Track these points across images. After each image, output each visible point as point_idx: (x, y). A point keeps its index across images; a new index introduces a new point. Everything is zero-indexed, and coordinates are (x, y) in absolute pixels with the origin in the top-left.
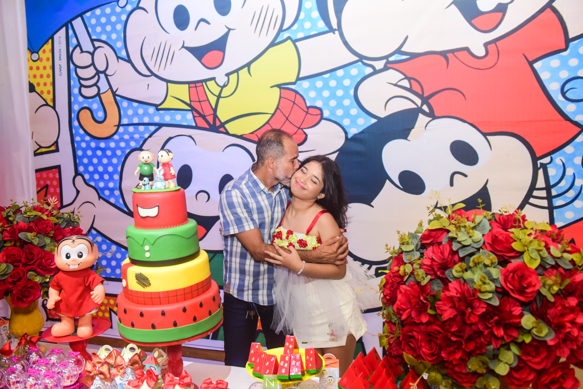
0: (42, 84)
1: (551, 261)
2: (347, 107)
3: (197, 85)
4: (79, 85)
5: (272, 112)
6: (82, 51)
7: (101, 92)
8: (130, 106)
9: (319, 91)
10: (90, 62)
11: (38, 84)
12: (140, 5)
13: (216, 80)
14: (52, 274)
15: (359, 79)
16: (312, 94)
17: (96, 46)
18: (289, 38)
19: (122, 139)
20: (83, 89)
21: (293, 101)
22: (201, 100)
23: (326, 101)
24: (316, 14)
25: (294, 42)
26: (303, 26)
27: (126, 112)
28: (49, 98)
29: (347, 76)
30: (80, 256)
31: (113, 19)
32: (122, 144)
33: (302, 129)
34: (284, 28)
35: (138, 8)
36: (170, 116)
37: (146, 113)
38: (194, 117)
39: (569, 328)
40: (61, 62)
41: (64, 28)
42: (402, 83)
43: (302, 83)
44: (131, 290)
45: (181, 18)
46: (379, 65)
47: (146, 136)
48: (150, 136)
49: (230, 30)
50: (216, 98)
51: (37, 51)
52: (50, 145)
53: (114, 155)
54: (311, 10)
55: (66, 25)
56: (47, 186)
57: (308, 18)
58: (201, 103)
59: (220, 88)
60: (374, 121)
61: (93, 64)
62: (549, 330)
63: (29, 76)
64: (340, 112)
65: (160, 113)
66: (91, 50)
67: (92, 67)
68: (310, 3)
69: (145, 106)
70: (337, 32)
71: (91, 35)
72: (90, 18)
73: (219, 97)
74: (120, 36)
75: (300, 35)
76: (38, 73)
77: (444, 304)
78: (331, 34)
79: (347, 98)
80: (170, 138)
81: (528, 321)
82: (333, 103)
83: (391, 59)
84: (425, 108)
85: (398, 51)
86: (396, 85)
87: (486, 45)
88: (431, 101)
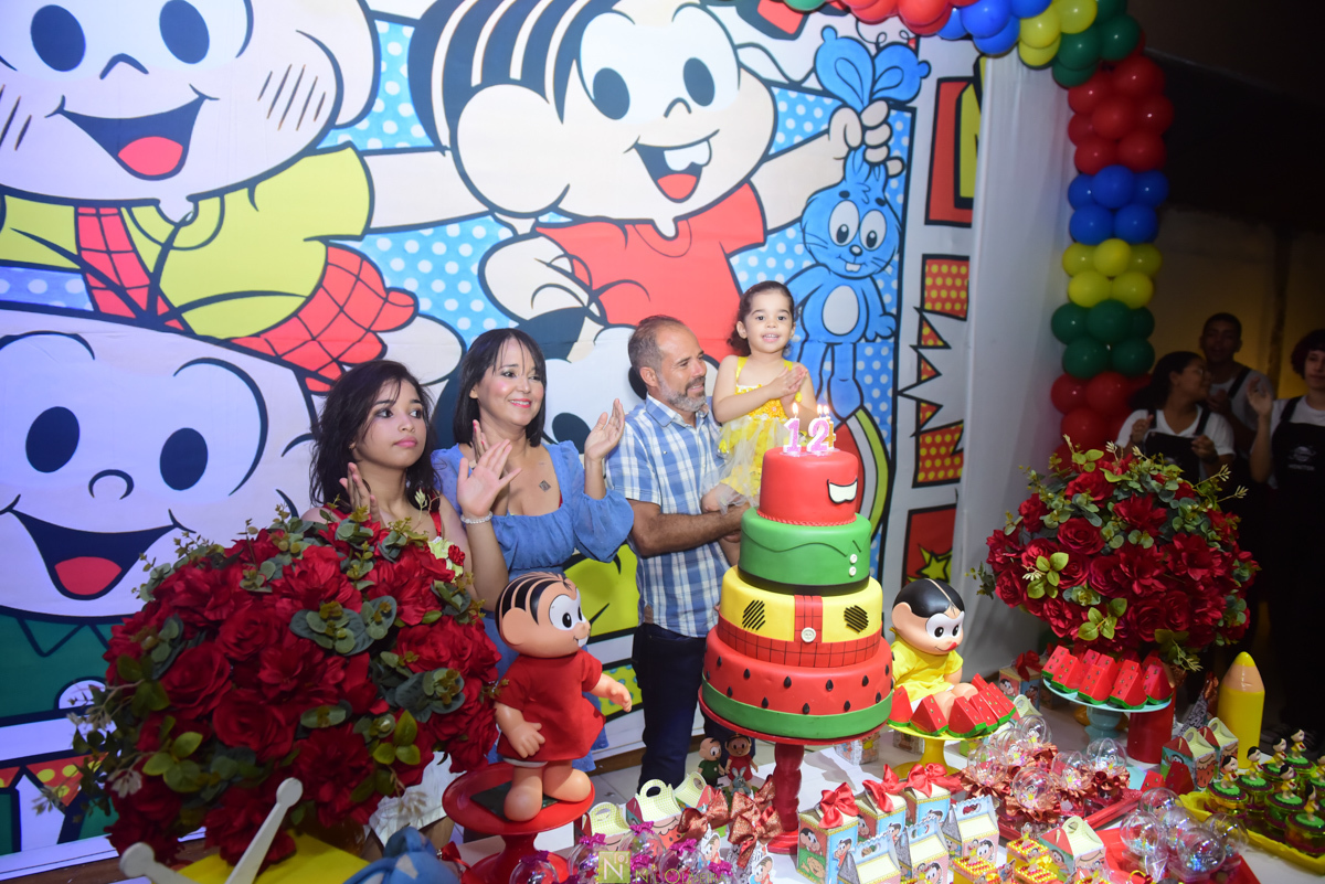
2: (465, 295)
3: (102, 211)
5: (307, 293)
9: (412, 260)
13: (161, 206)
15: (488, 247)
16: (398, 264)
18: (348, 144)
21: (356, 273)
22: (112, 249)
23: (426, 280)
24: (407, 109)
25: (361, 155)
26: (381, 128)
29: (466, 237)
33: (375, 333)
34: (341, 120)
36: (9, 280)
38: (89, 289)
42: (559, 263)
43: (375, 240)
45: (57, 37)
46: (524, 226)
49: (202, 98)
50: (159, 248)
54: (397, 99)
57: (393, 113)
58: (113, 255)
59: (172, 227)
64: (451, 305)
68: (397, 84)
70: (449, 153)
73: (167, 246)
75: (374, 144)
78: (438, 154)
79: (465, 279)
82: (438, 286)
83: (544, 219)
84: (594, 308)
85: (554, 207)
86: (549, 265)
87: (676, 220)
88: (602, 298)
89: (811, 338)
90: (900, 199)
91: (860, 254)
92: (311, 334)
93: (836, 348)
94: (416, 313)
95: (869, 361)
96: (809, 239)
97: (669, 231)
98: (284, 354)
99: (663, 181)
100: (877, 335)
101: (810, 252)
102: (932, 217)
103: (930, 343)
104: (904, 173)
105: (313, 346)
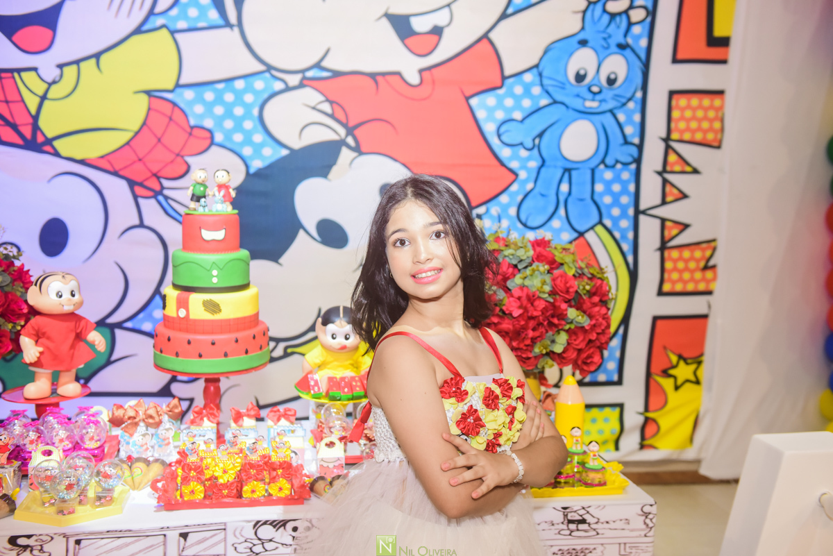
2: (248, 131)
3: (4, 75)
5: (136, 127)
9: (209, 106)
13: (40, 72)
15: (265, 96)
16: (199, 109)
18: (163, 26)
21: (169, 115)
22: (9, 100)
23: (219, 120)
25: (173, 32)
26: (187, 13)
29: (249, 89)
30: (73, 295)
42: (322, 107)
43: (183, 93)
46: (294, 80)
50: (37, 100)
58: (10, 104)
59: (45, 86)
60: (285, 152)
64: (238, 137)
70: (236, 30)
73: (44, 98)
75: (182, 25)
78: (227, 30)
79: (249, 119)
82: (229, 124)
83: (309, 74)
84: (350, 140)
85: (318, 65)
86: (314, 108)
87: (421, 71)
88: (357, 132)
89: (547, 163)
90: (644, 43)
91: (600, 92)
92: (138, 157)
93: (574, 173)
94: (212, 143)
95: (608, 184)
96: (546, 82)
97: (414, 79)
98: (121, 170)
99: (408, 41)
100: (617, 161)
101: (547, 92)
102: (680, 56)
103: (677, 168)
104: (649, 19)
105: (139, 166)
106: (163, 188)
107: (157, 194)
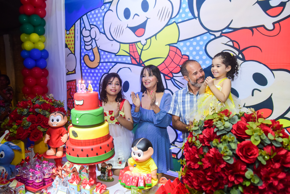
0: (70, 44)
1: (268, 142)
2: (201, 55)
3: (133, 44)
4: (84, 45)
5: (166, 57)
6: (86, 30)
7: (93, 48)
8: (104, 54)
9: (188, 47)
10: (89, 34)
11: (69, 44)
12: (110, 9)
13: (141, 42)
14: (47, 128)
15: (207, 42)
16: (185, 49)
17: (92, 27)
18: (175, 22)
19: (101, 69)
20: (86, 46)
21: (176, 52)
22: (134, 51)
23: (191, 52)
24: (188, 10)
25: (177, 24)
26: (181, 16)
27: (102, 57)
28: (72, 50)
29: (202, 40)
30: (58, 121)
31: (99, 15)
32: (101, 71)
33: (179, 66)
34: (173, 17)
35: (109, 10)
36: (121, 58)
37: (111, 57)
38: (131, 59)
39: (272, 180)
40: (78, 35)
41: (79, 20)
42: (229, 43)
43: (180, 44)
44: (71, 138)
45: (127, 13)
46: (218, 34)
47: (111, 67)
48: (112, 68)
49: (148, 18)
50: (141, 50)
51: (69, 30)
52: (72, 70)
53: (97, 76)
54: (185, 8)
55: (80, 19)
56: (70, 89)
57: (184, 12)
58: (134, 53)
59: (143, 46)
61: (90, 35)
62: (260, 180)
63: (66, 41)
64: (198, 57)
65: (117, 57)
66: (90, 29)
67: (90, 37)
68: (185, 5)
69: (110, 54)
70: (197, 19)
71: (90, 22)
72: (89, 15)
73: (142, 50)
74: (101, 23)
75: (180, 20)
76: (69, 40)
77: (206, 160)
78: (195, 19)
79: (201, 51)
80: (121, 69)
81: (249, 173)
82: (194, 53)
83: (224, 31)
84: (240, 56)
85: (228, 27)
86: (226, 44)
87: (274, 24)
88: (243, 52)
92: (166, 66)
97: (270, 27)
98: (161, 71)
99: (268, 11)
105: (167, 69)
106: (173, 76)
107: (171, 78)
